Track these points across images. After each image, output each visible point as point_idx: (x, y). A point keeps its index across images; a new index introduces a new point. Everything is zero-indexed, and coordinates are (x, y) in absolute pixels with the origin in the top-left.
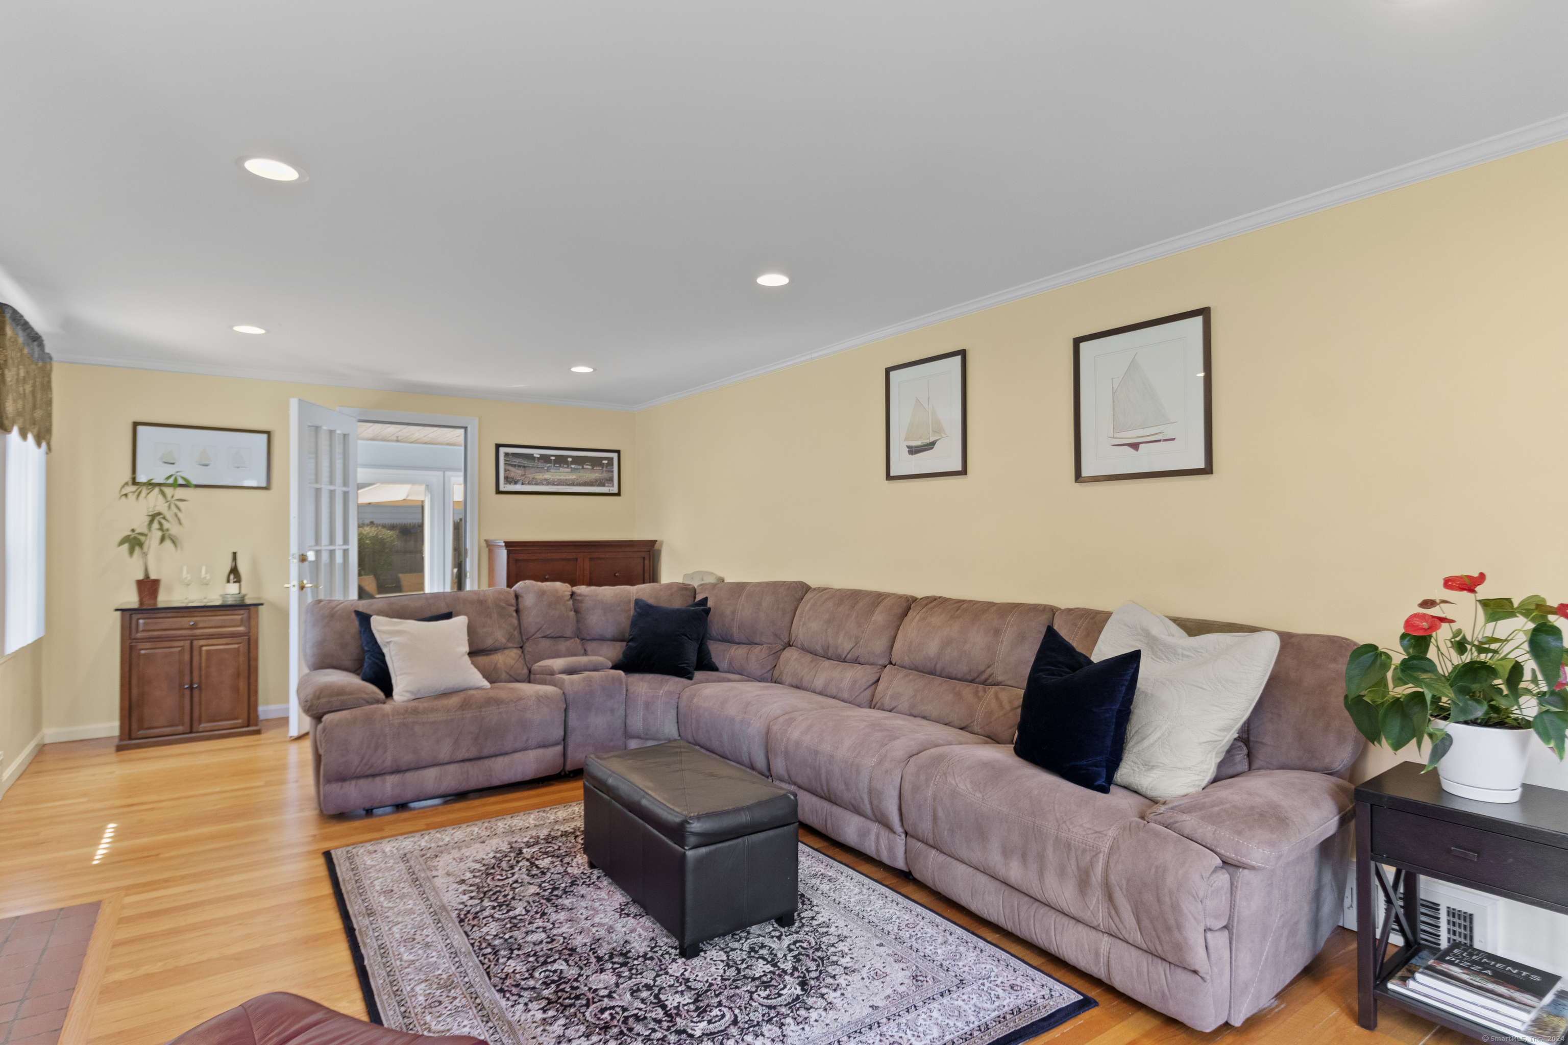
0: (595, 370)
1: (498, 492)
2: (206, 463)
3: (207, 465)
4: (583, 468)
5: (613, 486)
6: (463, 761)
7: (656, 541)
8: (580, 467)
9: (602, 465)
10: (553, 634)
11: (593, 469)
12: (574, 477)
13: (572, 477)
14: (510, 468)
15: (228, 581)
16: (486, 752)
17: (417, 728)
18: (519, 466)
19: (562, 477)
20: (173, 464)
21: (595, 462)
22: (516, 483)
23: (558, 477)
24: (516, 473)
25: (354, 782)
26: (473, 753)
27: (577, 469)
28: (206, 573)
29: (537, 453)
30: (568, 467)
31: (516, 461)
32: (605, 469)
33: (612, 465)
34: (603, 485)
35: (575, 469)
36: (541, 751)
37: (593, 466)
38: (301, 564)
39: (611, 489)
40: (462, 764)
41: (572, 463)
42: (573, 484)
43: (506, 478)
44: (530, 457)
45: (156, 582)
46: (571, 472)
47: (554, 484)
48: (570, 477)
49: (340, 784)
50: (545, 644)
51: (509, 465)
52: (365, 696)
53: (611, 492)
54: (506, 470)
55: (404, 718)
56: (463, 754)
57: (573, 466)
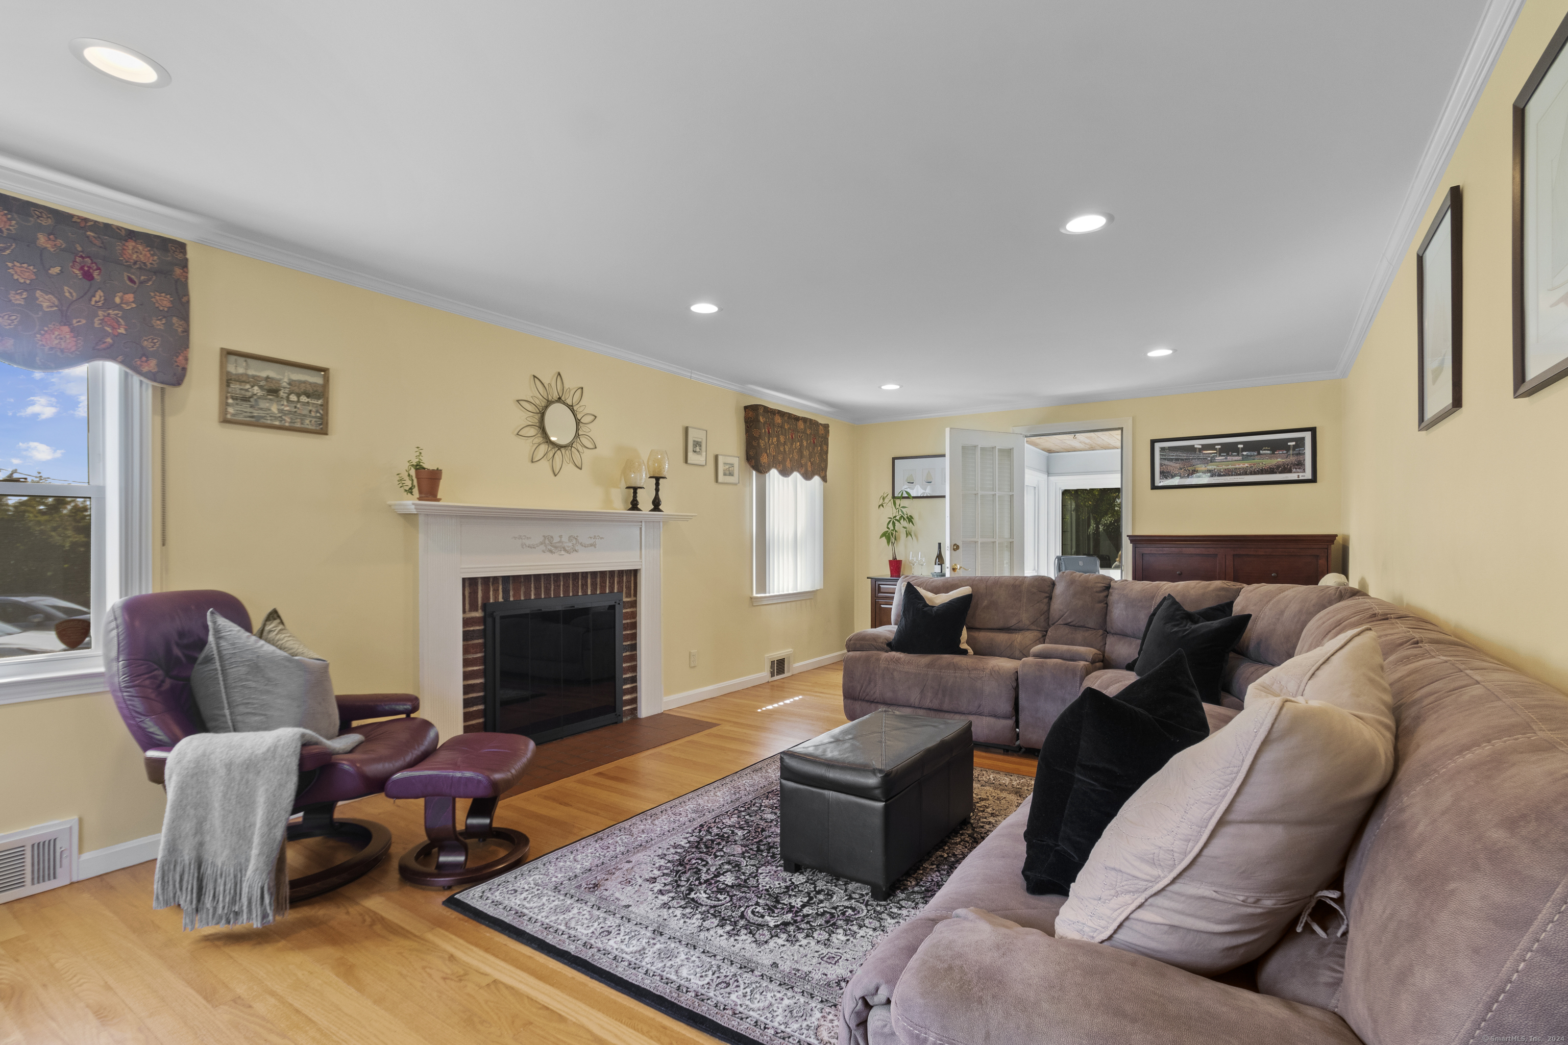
0: (1175, 351)
1: (1154, 487)
2: (929, 481)
3: (930, 482)
4: (1259, 454)
5: (1304, 471)
6: (929, 709)
7: (1336, 536)
8: (1256, 453)
9: (1288, 448)
10: (1074, 623)
11: (1273, 453)
12: (1247, 465)
13: (1245, 465)
14: (1166, 462)
15: (936, 564)
16: (946, 707)
17: (895, 673)
18: (1177, 460)
19: (1230, 467)
20: (913, 483)
21: (1275, 446)
22: (1173, 477)
23: (1224, 467)
24: (1173, 466)
25: (860, 702)
26: (935, 704)
27: (1251, 456)
28: (921, 557)
29: (1197, 444)
30: (1238, 455)
31: (1173, 455)
32: (1291, 452)
33: (1303, 446)
34: (1290, 471)
35: (1247, 455)
36: (992, 720)
37: (1273, 450)
38: (953, 551)
39: (1301, 474)
40: (928, 711)
41: (1243, 450)
42: (1245, 473)
43: (1162, 473)
44: (1191, 449)
45: (900, 562)
46: (1243, 459)
47: (1219, 475)
48: (1241, 465)
49: (852, 701)
50: (1066, 630)
51: (1165, 459)
52: (875, 644)
53: (1301, 478)
54: (1161, 465)
55: (888, 664)
56: (927, 703)
57: (1245, 453)
